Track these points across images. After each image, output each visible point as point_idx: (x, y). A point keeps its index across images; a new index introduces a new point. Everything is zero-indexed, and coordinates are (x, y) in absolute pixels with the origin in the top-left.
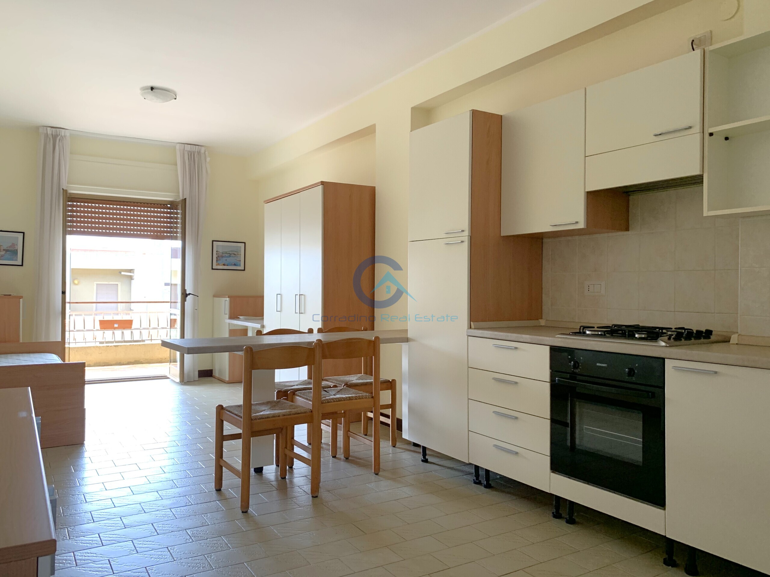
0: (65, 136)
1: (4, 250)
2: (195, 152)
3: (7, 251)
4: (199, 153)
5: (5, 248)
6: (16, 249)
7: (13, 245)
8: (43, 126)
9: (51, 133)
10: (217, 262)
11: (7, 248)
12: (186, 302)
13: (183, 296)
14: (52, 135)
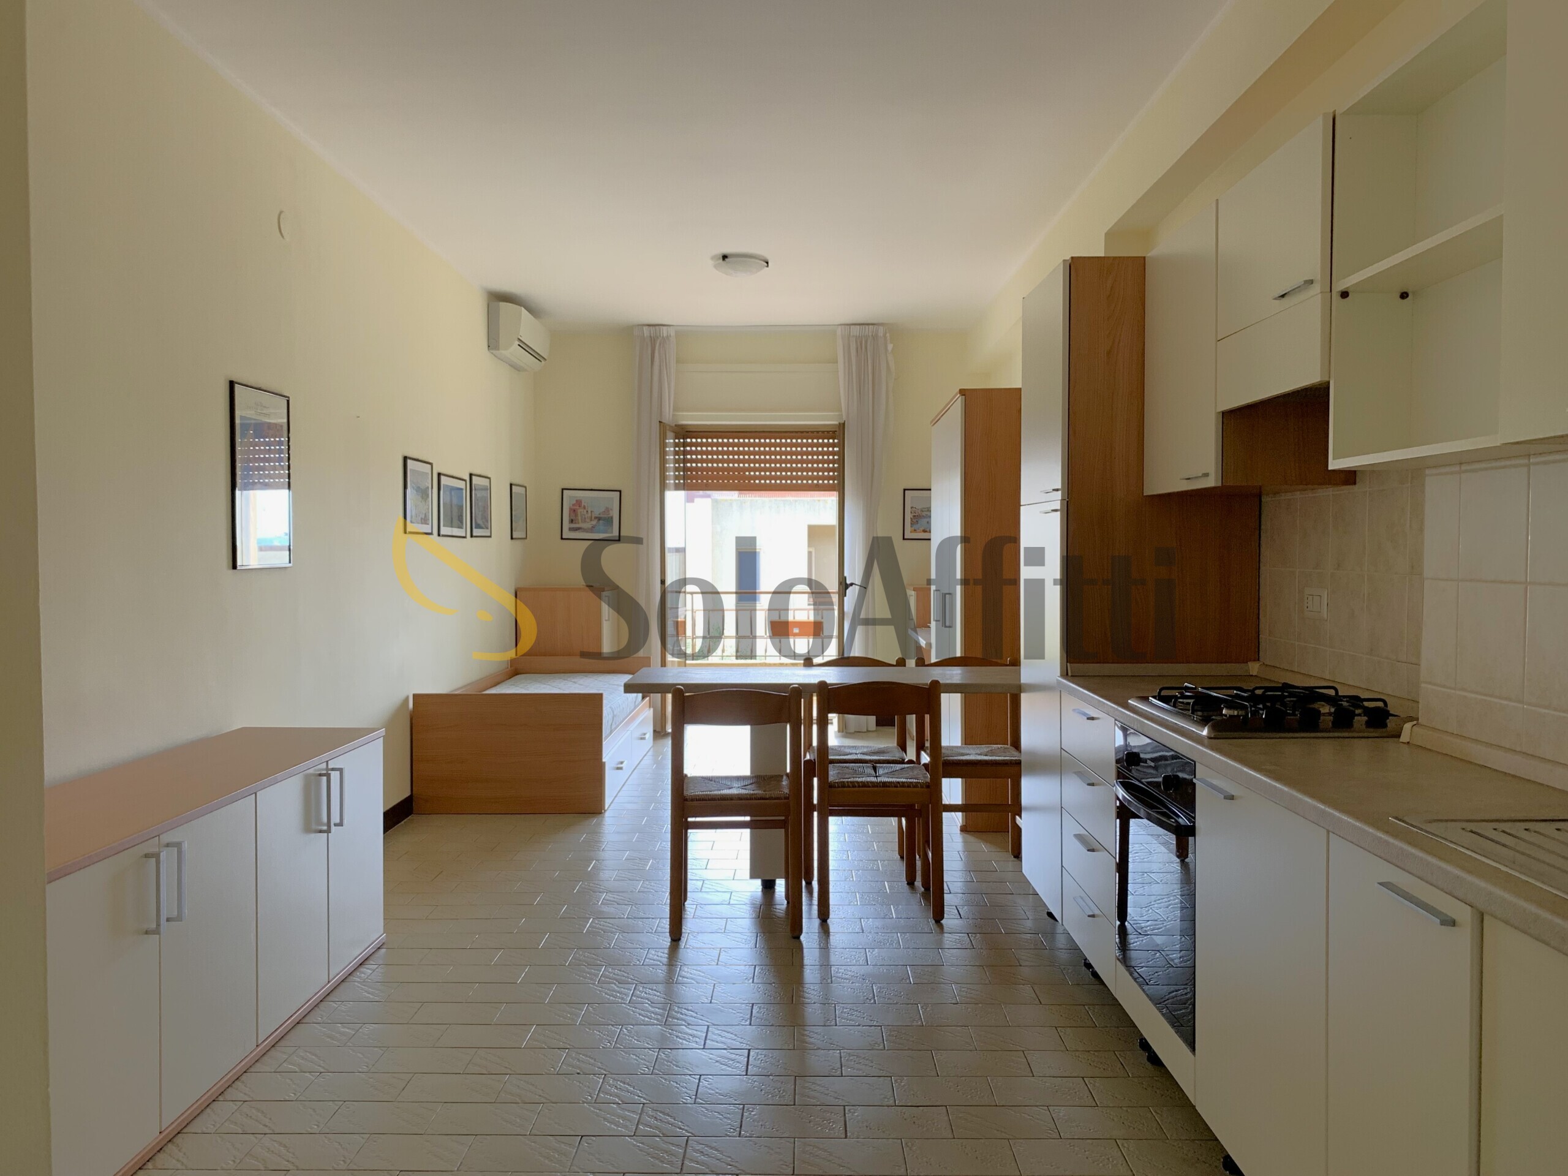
0: (668, 337)
1: (596, 518)
2: (869, 336)
3: (599, 519)
4: (875, 337)
5: (596, 514)
6: (611, 515)
7: (608, 510)
8: (638, 325)
9: (649, 335)
10: (911, 527)
11: (599, 514)
12: (845, 598)
13: (841, 587)
14: (651, 337)
